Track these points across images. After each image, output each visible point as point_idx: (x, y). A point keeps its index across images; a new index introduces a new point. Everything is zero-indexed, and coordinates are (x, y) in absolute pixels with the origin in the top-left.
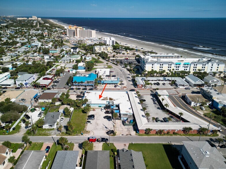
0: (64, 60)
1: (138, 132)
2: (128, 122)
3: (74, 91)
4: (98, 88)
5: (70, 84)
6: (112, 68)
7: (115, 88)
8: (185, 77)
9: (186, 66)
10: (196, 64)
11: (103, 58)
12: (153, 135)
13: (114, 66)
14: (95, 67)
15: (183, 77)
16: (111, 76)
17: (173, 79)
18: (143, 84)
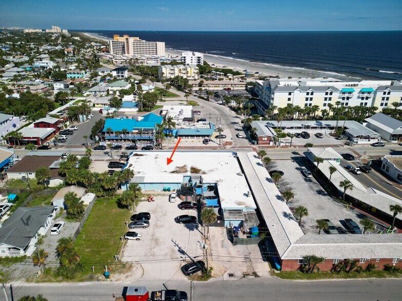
0: (95, 92)
1: (278, 267)
2: (244, 233)
3: (107, 153)
4: (163, 145)
5: (97, 138)
6: (198, 105)
7: (205, 145)
8: (366, 120)
9: (365, 95)
10: (387, 91)
11: (179, 88)
12: (325, 275)
13: (201, 102)
14: (158, 103)
15: (360, 120)
16: (196, 120)
17: (341, 123)
18: (272, 135)
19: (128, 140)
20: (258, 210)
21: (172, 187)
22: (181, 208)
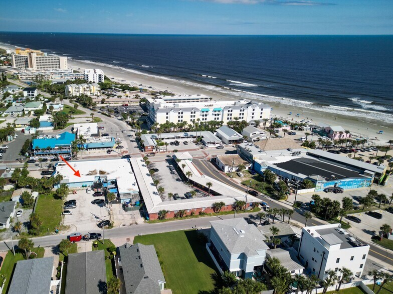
0: (12, 112)
1: (148, 218)
2: (132, 205)
3: (37, 165)
4: (78, 156)
5: (27, 154)
6: (102, 121)
7: (108, 154)
8: (216, 130)
9: (217, 113)
10: (230, 109)
11: (85, 105)
12: (171, 220)
13: (104, 118)
14: (70, 121)
15: (213, 131)
16: (101, 135)
17: (198, 134)
18: (154, 145)
19: (52, 154)
20: (140, 192)
21: (88, 184)
22: (94, 196)
